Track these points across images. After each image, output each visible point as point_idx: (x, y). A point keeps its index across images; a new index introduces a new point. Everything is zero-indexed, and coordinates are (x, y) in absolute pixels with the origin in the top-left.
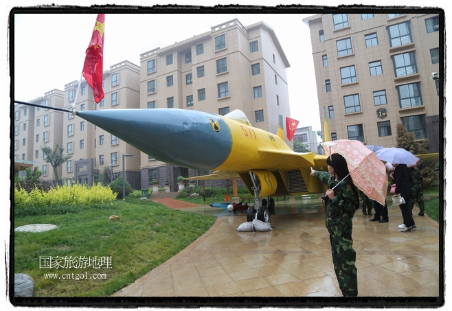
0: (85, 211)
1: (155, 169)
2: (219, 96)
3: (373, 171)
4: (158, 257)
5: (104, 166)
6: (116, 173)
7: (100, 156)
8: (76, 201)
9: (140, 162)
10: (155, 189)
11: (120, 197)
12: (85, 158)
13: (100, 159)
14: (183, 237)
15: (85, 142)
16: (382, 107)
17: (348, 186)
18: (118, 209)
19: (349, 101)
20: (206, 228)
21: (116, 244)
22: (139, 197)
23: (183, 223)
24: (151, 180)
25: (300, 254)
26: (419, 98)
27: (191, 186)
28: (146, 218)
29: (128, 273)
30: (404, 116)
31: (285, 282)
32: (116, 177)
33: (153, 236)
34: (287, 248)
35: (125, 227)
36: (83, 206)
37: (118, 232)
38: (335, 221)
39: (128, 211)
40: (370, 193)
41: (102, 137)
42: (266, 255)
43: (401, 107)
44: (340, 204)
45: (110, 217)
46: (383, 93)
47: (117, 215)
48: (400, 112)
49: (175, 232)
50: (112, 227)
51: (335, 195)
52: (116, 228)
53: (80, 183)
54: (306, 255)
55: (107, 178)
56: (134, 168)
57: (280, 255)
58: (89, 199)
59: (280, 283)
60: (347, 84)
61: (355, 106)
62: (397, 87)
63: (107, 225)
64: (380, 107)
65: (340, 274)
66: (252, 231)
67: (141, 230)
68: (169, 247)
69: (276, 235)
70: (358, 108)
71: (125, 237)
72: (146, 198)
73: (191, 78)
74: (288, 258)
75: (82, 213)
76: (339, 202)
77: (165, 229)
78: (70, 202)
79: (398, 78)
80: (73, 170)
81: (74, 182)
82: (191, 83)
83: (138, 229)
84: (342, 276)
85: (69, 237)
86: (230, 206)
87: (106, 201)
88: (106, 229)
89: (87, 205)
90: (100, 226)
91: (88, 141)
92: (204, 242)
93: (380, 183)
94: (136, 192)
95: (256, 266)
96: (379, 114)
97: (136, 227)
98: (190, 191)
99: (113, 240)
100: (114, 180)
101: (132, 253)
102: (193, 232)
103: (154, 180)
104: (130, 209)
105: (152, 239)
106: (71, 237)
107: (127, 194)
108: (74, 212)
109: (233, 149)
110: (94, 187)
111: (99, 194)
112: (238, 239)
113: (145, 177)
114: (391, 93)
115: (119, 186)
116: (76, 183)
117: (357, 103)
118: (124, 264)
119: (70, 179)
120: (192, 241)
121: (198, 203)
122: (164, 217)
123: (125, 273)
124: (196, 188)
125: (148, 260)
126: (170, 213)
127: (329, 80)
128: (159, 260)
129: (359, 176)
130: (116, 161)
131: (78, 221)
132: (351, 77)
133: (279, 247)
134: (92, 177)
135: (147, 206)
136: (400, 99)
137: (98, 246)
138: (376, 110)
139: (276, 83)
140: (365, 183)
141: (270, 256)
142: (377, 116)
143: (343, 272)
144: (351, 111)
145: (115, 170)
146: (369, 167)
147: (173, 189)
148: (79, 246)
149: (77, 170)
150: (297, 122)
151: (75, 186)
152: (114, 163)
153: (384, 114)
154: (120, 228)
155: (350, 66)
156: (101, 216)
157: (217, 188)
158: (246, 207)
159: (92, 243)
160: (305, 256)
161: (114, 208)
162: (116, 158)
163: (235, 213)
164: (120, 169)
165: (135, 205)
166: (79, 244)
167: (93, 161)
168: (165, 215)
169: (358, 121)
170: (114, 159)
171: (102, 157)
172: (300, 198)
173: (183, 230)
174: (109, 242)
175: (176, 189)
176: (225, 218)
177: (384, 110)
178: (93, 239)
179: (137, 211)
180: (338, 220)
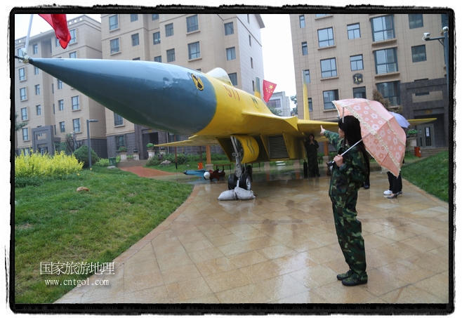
0: (48, 183)
1: (122, 136)
2: (190, 58)
3: (392, 139)
4: (136, 232)
5: (65, 133)
6: (80, 141)
7: (61, 123)
8: (37, 172)
9: (105, 129)
10: (123, 157)
11: (86, 166)
12: (43, 125)
13: (61, 126)
14: (161, 208)
15: (42, 108)
16: (359, 72)
17: (359, 153)
18: (86, 179)
19: (326, 65)
20: (184, 197)
21: (88, 219)
22: (106, 165)
23: (158, 193)
24: (118, 148)
25: (291, 224)
26: (395, 64)
27: (162, 153)
28: (118, 189)
29: (104, 251)
30: (379, 82)
31: (281, 255)
32: (80, 145)
33: (128, 208)
34: (275, 217)
35: (96, 199)
36: (45, 177)
37: (88, 206)
38: (340, 191)
39: (98, 181)
40: (381, 160)
41: (62, 102)
42: (255, 226)
43: (377, 73)
44: (348, 173)
45: (78, 189)
46: (360, 57)
47: (85, 186)
48: (376, 78)
49: (152, 203)
50: (81, 200)
51: (344, 162)
52: (86, 201)
53: (40, 152)
54: (297, 224)
55: (70, 146)
56: (99, 135)
57: (269, 226)
58: (51, 169)
59: (276, 256)
60: (324, 47)
61: (331, 71)
62: (374, 52)
63: (75, 198)
64: (356, 72)
65: (346, 247)
66: (234, 200)
67: (114, 202)
68: (147, 219)
69: (260, 203)
70: (334, 73)
71: (97, 211)
72: (114, 167)
73: (159, 37)
74: (278, 227)
75: (45, 185)
76: (347, 170)
77: (140, 200)
78: (29, 174)
79: (375, 42)
80: (30, 138)
81: (32, 150)
82: (159, 42)
83: (110, 201)
84: (349, 248)
85: (31, 214)
86: (206, 174)
87: (72, 172)
88: (75, 202)
89: (50, 176)
90: (67, 200)
91: (45, 106)
92: (185, 213)
93: (398, 153)
94: (103, 161)
95: (246, 238)
96: (355, 79)
97: (108, 199)
98: (161, 159)
99: (84, 214)
100: (77, 148)
101: (107, 229)
102: (170, 202)
103: (122, 148)
104: (99, 179)
105: (127, 211)
106: (33, 213)
107: (93, 162)
108: (35, 185)
109: (217, 111)
110: (56, 157)
111: (64, 164)
112: (220, 209)
113: (111, 144)
114: (368, 58)
115: (84, 155)
116: (35, 152)
117: (334, 68)
118: (99, 241)
119: (28, 148)
120: (172, 212)
121: (169, 170)
122: (138, 187)
123: (101, 252)
124: (167, 155)
125: (126, 236)
126: (144, 182)
127: (306, 43)
128: (137, 235)
129: (371, 140)
130: (79, 128)
131: (40, 194)
132: (329, 40)
133: (267, 216)
134: (53, 146)
135: (117, 175)
136: (376, 65)
137: (67, 222)
138: (352, 76)
139: (250, 45)
140: (378, 148)
141: (259, 226)
142: (352, 81)
143: (350, 244)
144: (327, 75)
145: (78, 138)
146: (389, 135)
147: (142, 157)
148: (44, 223)
149: (35, 138)
150: (275, 86)
151: (34, 155)
152: (76, 130)
153: (360, 80)
154: (91, 200)
155: (328, 28)
156: (67, 188)
157: (190, 155)
158: (223, 174)
159: (59, 219)
160: (297, 226)
161: (81, 179)
162: (79, 125)
163: (211, 181)
164: (84, 136)
165: (104, 175)
166: (44, 221)
167: (52, 128)
168: (138, 184)
169: (333, 86)
170: (76, 125)
171: (63, 124)
172: (275, 165)
173: (160, 200)
174: (79, 217)
175: (146, 157)
176: (202, 186)
177: (360, 76)
178: (60, 215)
179: (107, 181)
180: (344, 190)
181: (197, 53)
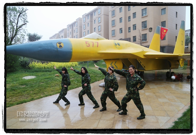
181: (145, 13)
